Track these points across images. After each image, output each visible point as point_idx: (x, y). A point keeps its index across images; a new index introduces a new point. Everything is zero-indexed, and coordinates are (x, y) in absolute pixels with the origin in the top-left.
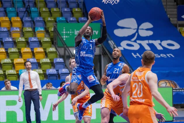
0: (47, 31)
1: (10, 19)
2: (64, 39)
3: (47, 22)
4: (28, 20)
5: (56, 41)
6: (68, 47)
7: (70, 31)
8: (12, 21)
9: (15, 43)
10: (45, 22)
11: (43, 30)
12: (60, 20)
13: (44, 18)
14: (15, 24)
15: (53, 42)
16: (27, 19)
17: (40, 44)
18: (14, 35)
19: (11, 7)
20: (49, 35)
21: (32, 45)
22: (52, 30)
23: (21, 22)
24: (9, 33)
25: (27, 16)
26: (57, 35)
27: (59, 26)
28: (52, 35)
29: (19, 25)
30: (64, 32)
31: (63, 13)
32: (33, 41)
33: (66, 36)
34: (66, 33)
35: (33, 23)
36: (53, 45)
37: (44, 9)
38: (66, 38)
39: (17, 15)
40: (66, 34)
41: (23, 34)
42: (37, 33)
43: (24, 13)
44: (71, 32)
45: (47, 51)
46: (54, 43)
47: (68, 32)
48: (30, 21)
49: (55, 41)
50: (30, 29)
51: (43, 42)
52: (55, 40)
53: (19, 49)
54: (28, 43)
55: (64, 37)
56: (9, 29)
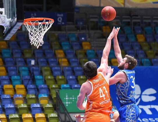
0: (50, 98)
1: (14, 87)
2: (67, 105)
3: (51, 89)
4: (32, 87)
5: (59, 107)
6: (68, 113)
7: (72, 97)
8: (16, 88)
9: (16, 110)
10: (49, 90)
11: (46, 96)
12: (65, 87)
13: (48, 86)
14: (18, 92)
15: (55, 108)
16: (31, 86)
17: (42, 110)
18: (17, 102)
19: (17, 75)
20: (53, 102)
21: (34, 111)
22: (55, 96)
23: (25, 89)
24: (12, 100)
25: (31, 84)
26: (60, 102)
27: (62, 92)
28: (55, 101)
29: (23, 92)
30: (67, 98)
31: (68, 80)
33: (68, 102)
34: (68, 100)
35: (38, 90)
36: (55, 111)
37: (49, 77)
38: (68, 104)
39: (22, 83)
40: (69, 101)
41: (25, 100)
42: (39, 99)
43: (29, 81)
44: (73, 98)
45: (48, 117)
46: (57, 109)
47: (71, 98)
48: (35, 88)
49: (57, 107)
50: (34, 97)
51: (46, 108)
53: (21, 116)
54: (29, 110)
55: (67, 103)
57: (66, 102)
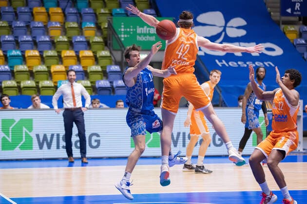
0: (98, 28)
1: (47, 9)
2: (123, 39)
3: (99, 15)
4: (73, 12)
5: (111, 42)
7: (130, 28)
8: (50, 13)
9: (53, 44)
10: (96, 15)
11: (93, 26)
12: (118, 13)
13: (95, 10)
14: (54, 18)
15: (106, 44)
16: (72, 10)
17: (88, 45)
18: (53, 33)
20: (102, 33)
21: (77, 46)
22: (106, 26)
23: (62, 14)
24: (46, 29)
25: (71, 7)
26: (113, 33)
27: (115, 20)
28: (105, 32)
29: (60, 18)
30: (123, 30)
32: (78, 42)
33: (124, 34)
34: (124, 31)
35: (80, 16)
36: (106, 48)
39: (58, 5)
40: (125, 33)
41: (64, 31)
42: (84, 29)
43: (68, 2)
44: (132, 30)
45: (98, 56)
46: (108, 44)
47: (128, 30)
48: (76, 13)
49: (109, 42)
50: (75, 25)
51: (93, 42)
52: (110, 40)
53: (59, 52)
54: (71, 44)
55: (123, 36)
56: (45, 24)
57: (121, 34)
